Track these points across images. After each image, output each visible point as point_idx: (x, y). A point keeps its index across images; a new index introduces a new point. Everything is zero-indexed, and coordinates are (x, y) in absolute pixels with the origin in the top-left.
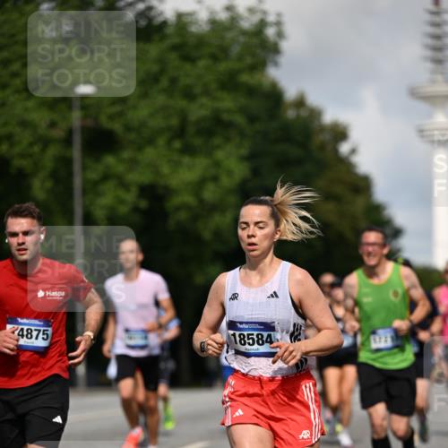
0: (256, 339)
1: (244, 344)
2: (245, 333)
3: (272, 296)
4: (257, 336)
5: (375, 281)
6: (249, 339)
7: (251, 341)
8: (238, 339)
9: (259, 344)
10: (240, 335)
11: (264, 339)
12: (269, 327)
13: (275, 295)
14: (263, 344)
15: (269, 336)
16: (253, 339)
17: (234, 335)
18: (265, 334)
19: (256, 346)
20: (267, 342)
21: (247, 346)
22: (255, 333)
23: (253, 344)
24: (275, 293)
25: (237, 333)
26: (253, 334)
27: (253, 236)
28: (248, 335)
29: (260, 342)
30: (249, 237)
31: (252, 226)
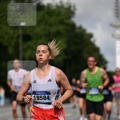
0: (43, 98)
1: (39, 100)
3: (49, 81)
4: (44, 96)
5: (92, 73)
6: (40, 98)
7: (41, 99)
8: (36, 98)
9: (44, 99)
10: (37, 97)
11: (46, 98)
12: (48, 93)
13: (50, 80)
15: (48, 96)
16: (42, 98)
17: (34, 96)
18: (47, 96)
19: (43, 100)
20: (47, 99)
21: (40, 100)
22: (43, 96)
23: (42, 100)
24: (50, 79)
25: (36, 96)
26: (42, 96)
27: (41, 55)
28: (40, 96)
29: (45, 99)
30: (40, 56)
31: (41, 52)
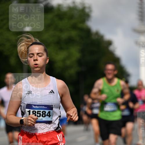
0: (42, 114)
2: (36, 111)
6: (38, 114)
10: (33, 112)
11: (46, 114)
14: (45, 116)
16: (40, 114)
18: (47, 111)
19: (41, 117)
22: (42, 111)
26: (40, 111)
27: (37, 60)
28: (38, 112)
29: (44, 115)
30: (34, 60)
31: (35, 55)
